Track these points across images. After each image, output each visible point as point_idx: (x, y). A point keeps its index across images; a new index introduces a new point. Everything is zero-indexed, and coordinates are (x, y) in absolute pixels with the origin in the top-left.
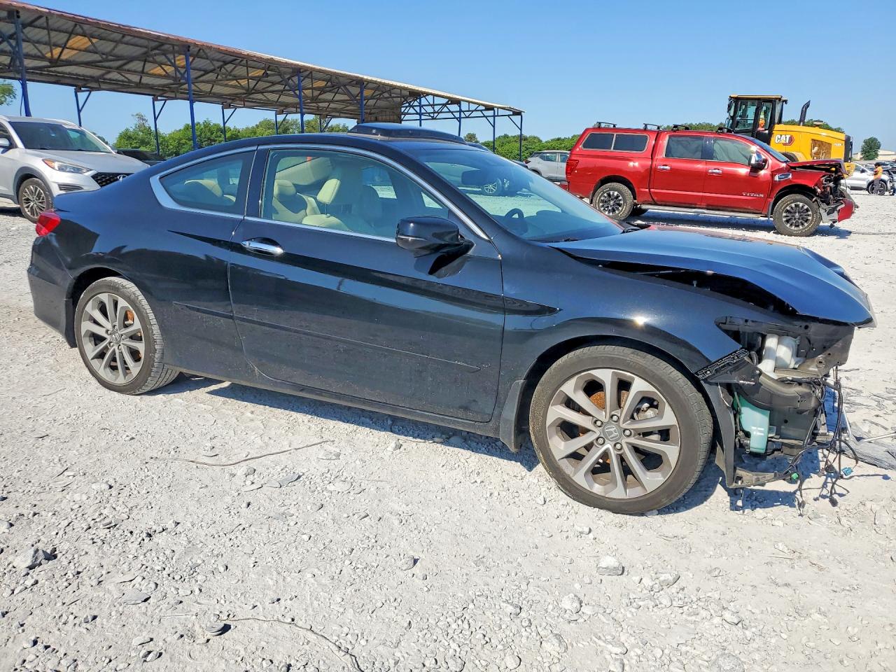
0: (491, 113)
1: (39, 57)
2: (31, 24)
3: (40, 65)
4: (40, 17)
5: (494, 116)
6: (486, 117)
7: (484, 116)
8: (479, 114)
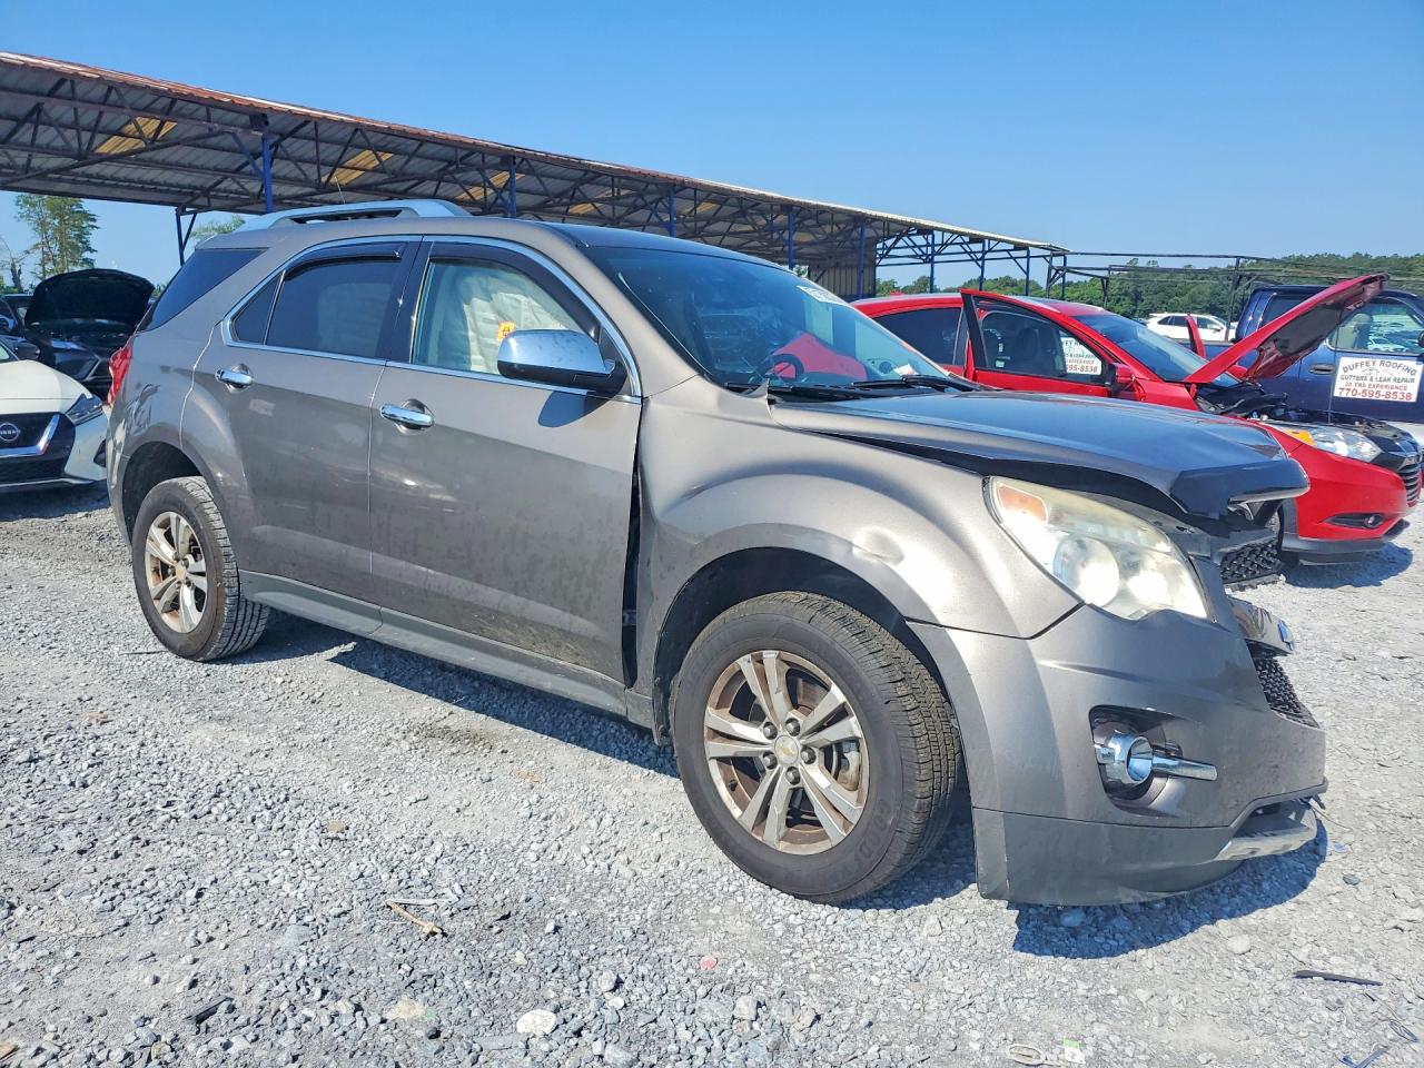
0: (1024, 253)
1: (301, 181)
2: (292, 134)
3: (300, 192)
4: (306, 122)
5: (1028, 257)
6: (1015, 259)
7: (1012, 257)
8: (1005, 255)
